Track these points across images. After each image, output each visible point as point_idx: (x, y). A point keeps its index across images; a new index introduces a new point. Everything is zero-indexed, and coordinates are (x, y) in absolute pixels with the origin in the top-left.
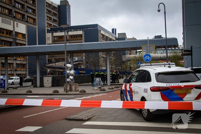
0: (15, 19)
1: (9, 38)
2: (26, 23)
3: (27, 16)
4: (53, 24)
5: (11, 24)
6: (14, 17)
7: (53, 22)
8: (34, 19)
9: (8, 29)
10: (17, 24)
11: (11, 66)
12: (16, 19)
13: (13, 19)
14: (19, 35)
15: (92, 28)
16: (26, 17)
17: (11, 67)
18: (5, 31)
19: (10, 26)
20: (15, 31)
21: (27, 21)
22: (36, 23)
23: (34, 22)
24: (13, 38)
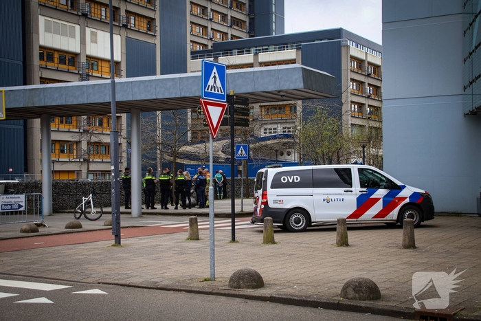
0: (87, 20)
1: (68, 72)
2: (123, 31)
3: (127, 11)
4: (231, 32)
5: (74, 37)
6: (85, 15)
7: (231, 26)
8: (151, 21)
9: (64, 47)
10: (94, 35)
11: (73, 150)
12: (89, 21)
13: (82, 20)
14: (100, 64)
15: (327, 41)
16: (123, 13)
17: (75, 152)
18: (56, 55)
19: (71, 39)
20: (88, 53)
21: (125, 26)
22: (155, 31)
23: (149, 29)
24: (78, 74)
